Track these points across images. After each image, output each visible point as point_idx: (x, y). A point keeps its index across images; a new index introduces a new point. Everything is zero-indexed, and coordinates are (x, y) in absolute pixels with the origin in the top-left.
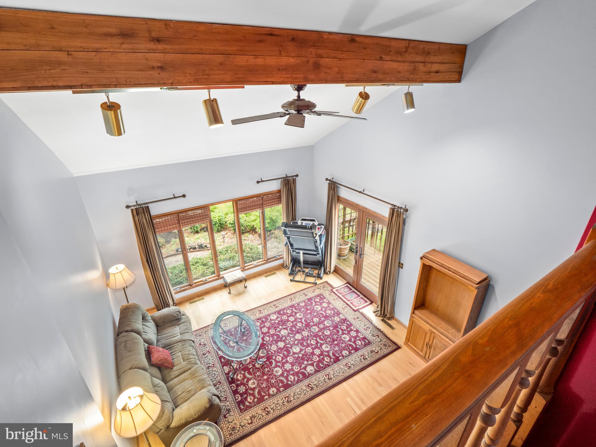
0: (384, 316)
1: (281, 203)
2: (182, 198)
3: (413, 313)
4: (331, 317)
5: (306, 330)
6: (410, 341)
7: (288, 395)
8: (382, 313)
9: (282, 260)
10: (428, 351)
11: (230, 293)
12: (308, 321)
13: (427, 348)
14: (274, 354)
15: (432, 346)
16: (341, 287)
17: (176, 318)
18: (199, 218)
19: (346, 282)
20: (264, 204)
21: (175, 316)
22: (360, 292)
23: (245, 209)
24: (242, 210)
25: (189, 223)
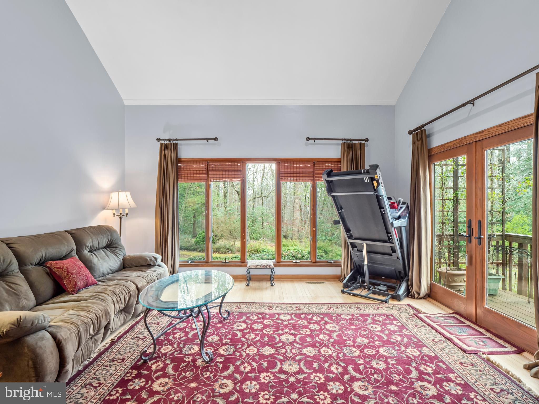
2: (214, 142)
4: (398, 346)
5: (331, 347)
11: (248, 285)
12: (344, 338)
14: (244, 359)
16: (438, 315)
17: (147, 263)
18: (230, 173)
19: (452, 312)
20: (316, 174)
21: (147, 260)
22: (484, 328)
23: (289, 175)
24: (283, 175)
25: (217, 176)
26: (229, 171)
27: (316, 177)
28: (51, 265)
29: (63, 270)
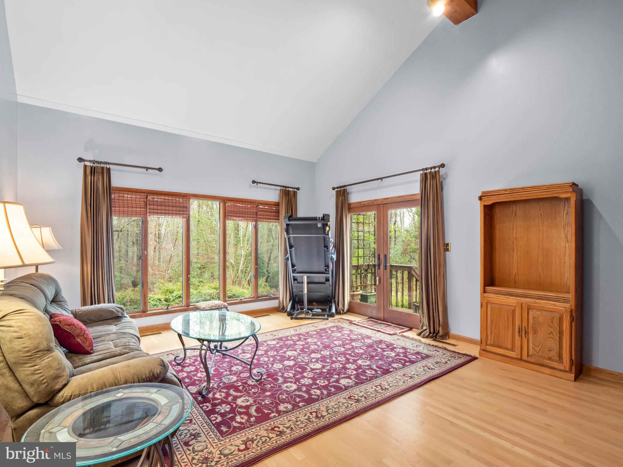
0: (435, 334)
1: (278, 220)
2: (157, 172)
3: (485, 292)
5: (325, 350)
6: (489, 342)
7: (315, 410)
8: (432, 331)
9: (277, 301)
10: (525, 341)
13: (521, 337)
14: (280, 371)
15: (528, 328)
16: (362, 321)
17: (114, 315)
18: (175, 209)
19: (368, 318)
20: (259, 215)
21: (113, 312)
22: (390, 322)
23: (235, 215)
24: (229, 214)
25: (159, 211)
26: (173, 207)
27: (259, 218)
28: (60, 323)
29: (75, 327)
